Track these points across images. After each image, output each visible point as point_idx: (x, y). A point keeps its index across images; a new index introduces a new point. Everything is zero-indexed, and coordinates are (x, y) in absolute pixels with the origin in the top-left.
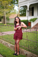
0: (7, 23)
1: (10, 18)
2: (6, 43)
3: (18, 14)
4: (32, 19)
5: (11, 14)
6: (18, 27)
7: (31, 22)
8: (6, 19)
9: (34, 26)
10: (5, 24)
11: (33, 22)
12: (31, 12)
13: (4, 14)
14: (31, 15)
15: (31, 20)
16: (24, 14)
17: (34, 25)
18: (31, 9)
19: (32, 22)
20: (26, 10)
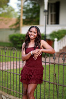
4: (57, 31)
6: (32, 52)
11: (59, 39)
12: (52, 15)
14: (51, 21)
15: (54, 35)
16: (35, 18)
17: (61, 48)
19: (56, 39)
20: (39, 8)
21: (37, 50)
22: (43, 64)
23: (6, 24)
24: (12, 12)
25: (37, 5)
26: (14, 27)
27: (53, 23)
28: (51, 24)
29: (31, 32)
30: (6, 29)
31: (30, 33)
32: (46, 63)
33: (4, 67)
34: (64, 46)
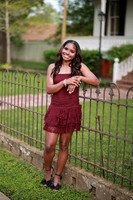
0: (14, 62)
1: (25, 38)
2: (13, 143)
3: (61, 25)
4: (118, 46)
5: (32, 23)
7: (113, 62)
8: (8, 41)
9: (123, 78)
10: (5, 62)
11: (121, 60)
12: (113, 20)
13: (4, 22)
14: (112, 30)
15: (115, 52)
16: (87, 24)
17: (125, 74)
18: (116, 5)
19: (117, 60)
21: (73, 78)
22: (81, 100)
23: (40, 32)
24: (53, 14)
25: (91, 4)
26: (53, 39)
27: (115, 32)
28: (112, 35)
29: (67, 49)
30: (41, 41)
31: (64, 51)
32: (84, 98)
33: (32, 102)
34: (130, 70)
